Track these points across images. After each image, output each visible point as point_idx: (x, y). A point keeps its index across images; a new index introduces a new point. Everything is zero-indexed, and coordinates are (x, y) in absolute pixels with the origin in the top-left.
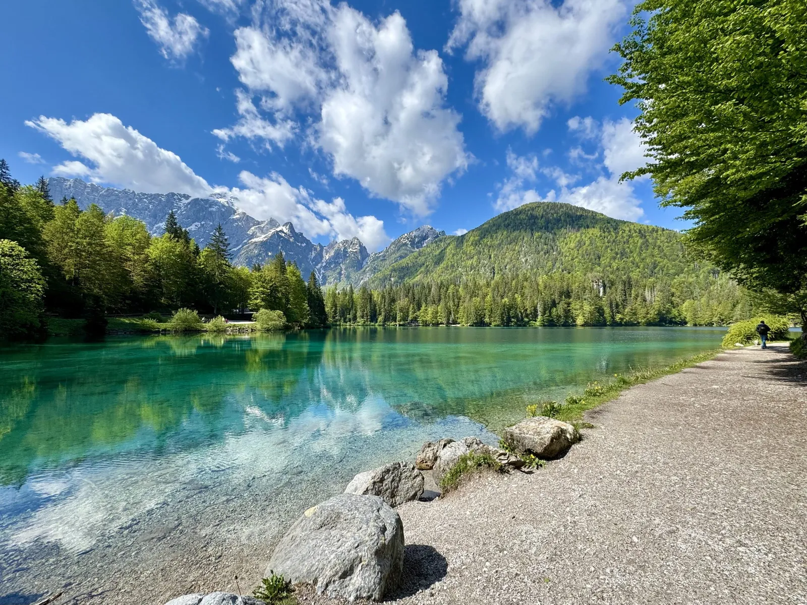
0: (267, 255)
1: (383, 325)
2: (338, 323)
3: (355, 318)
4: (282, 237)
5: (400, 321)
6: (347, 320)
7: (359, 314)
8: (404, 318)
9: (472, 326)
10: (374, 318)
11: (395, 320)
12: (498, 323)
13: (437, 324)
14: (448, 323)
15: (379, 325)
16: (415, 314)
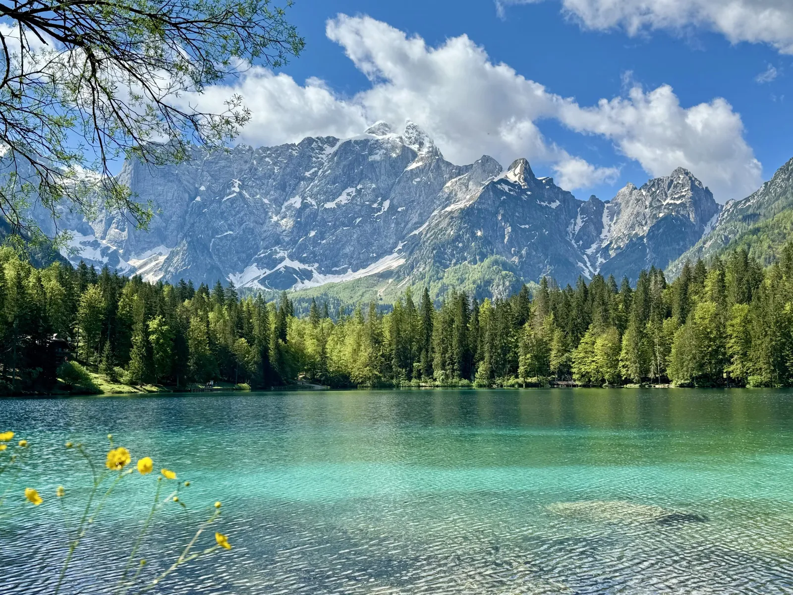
1: (490, 386)
2: (394, 381)
3: (429, 371)
5: (527, 374)
6: (414, 374)
7: (437, 358)
8: (540, 366)
10: (467, 371)
11: (514, 371)
12: (765, 377)
13: (619, 382)
14: (644, 379)
15: (480, 386)
16: (567, 354)
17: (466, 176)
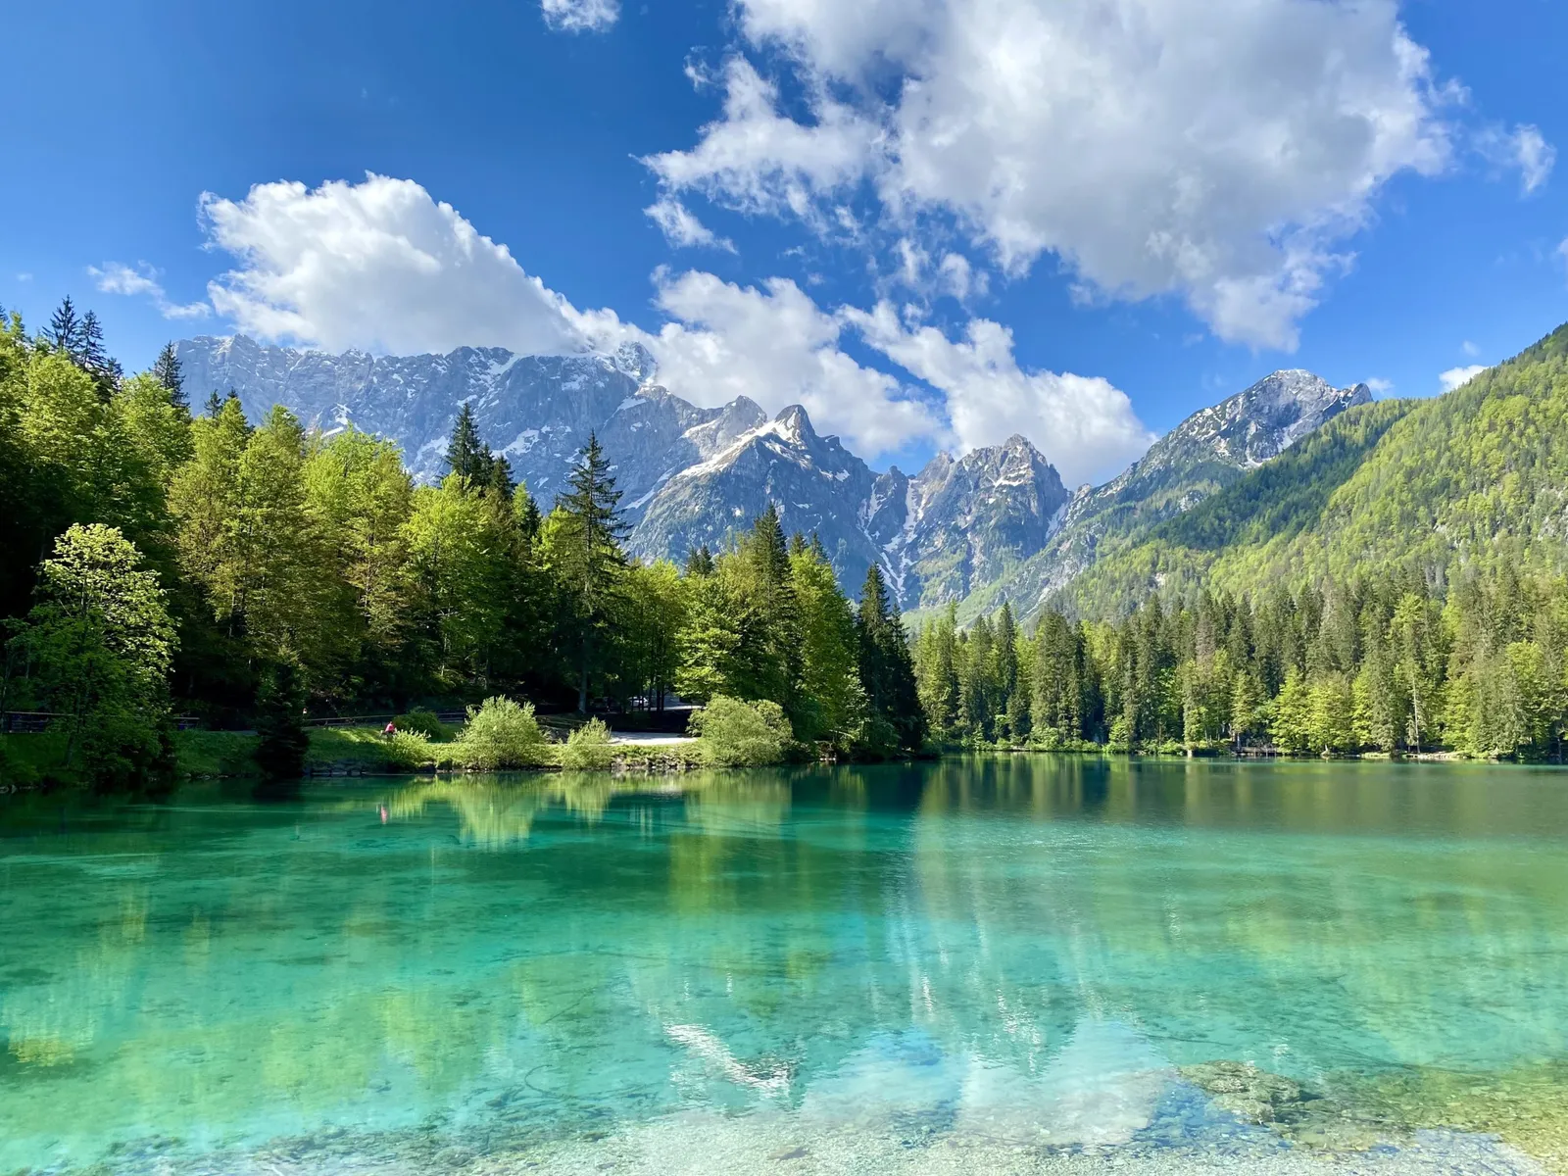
0: (730, 515)
1: (1132, 753)
2: (964, 742)
3: (1024, 724)
4: (773, 455)
5: (1199, 736)
6: (996, 730)
7: (1038, 709)
8: (1216, 726)
9: (1512, 758)
10: (1093, 724)
11: (1176, 730)
13: (1353, 751)
14: (1400, 746)
15: (1117, 752)
16: (1259, 708)
17: (713, 424)
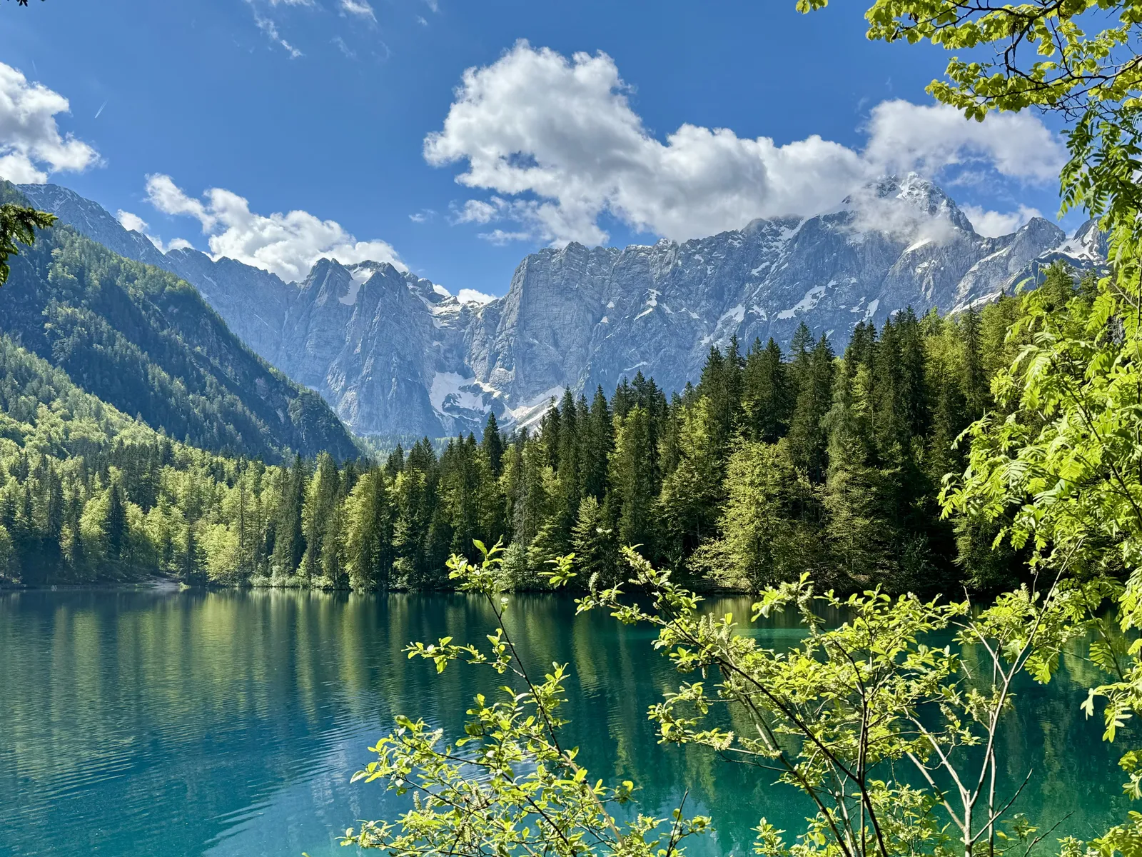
17: (1004, 252)
